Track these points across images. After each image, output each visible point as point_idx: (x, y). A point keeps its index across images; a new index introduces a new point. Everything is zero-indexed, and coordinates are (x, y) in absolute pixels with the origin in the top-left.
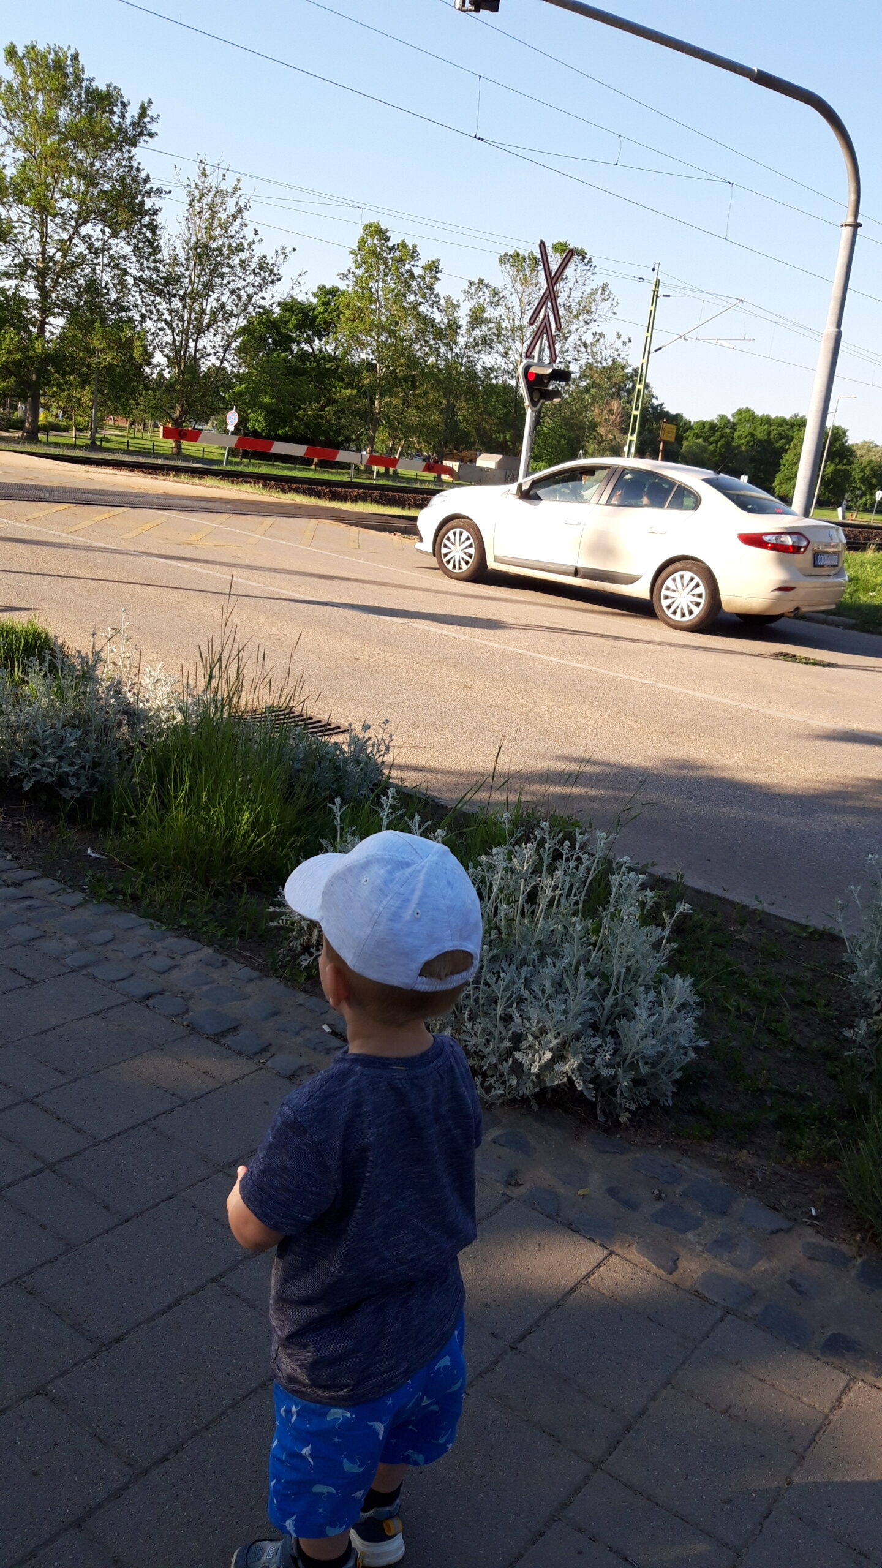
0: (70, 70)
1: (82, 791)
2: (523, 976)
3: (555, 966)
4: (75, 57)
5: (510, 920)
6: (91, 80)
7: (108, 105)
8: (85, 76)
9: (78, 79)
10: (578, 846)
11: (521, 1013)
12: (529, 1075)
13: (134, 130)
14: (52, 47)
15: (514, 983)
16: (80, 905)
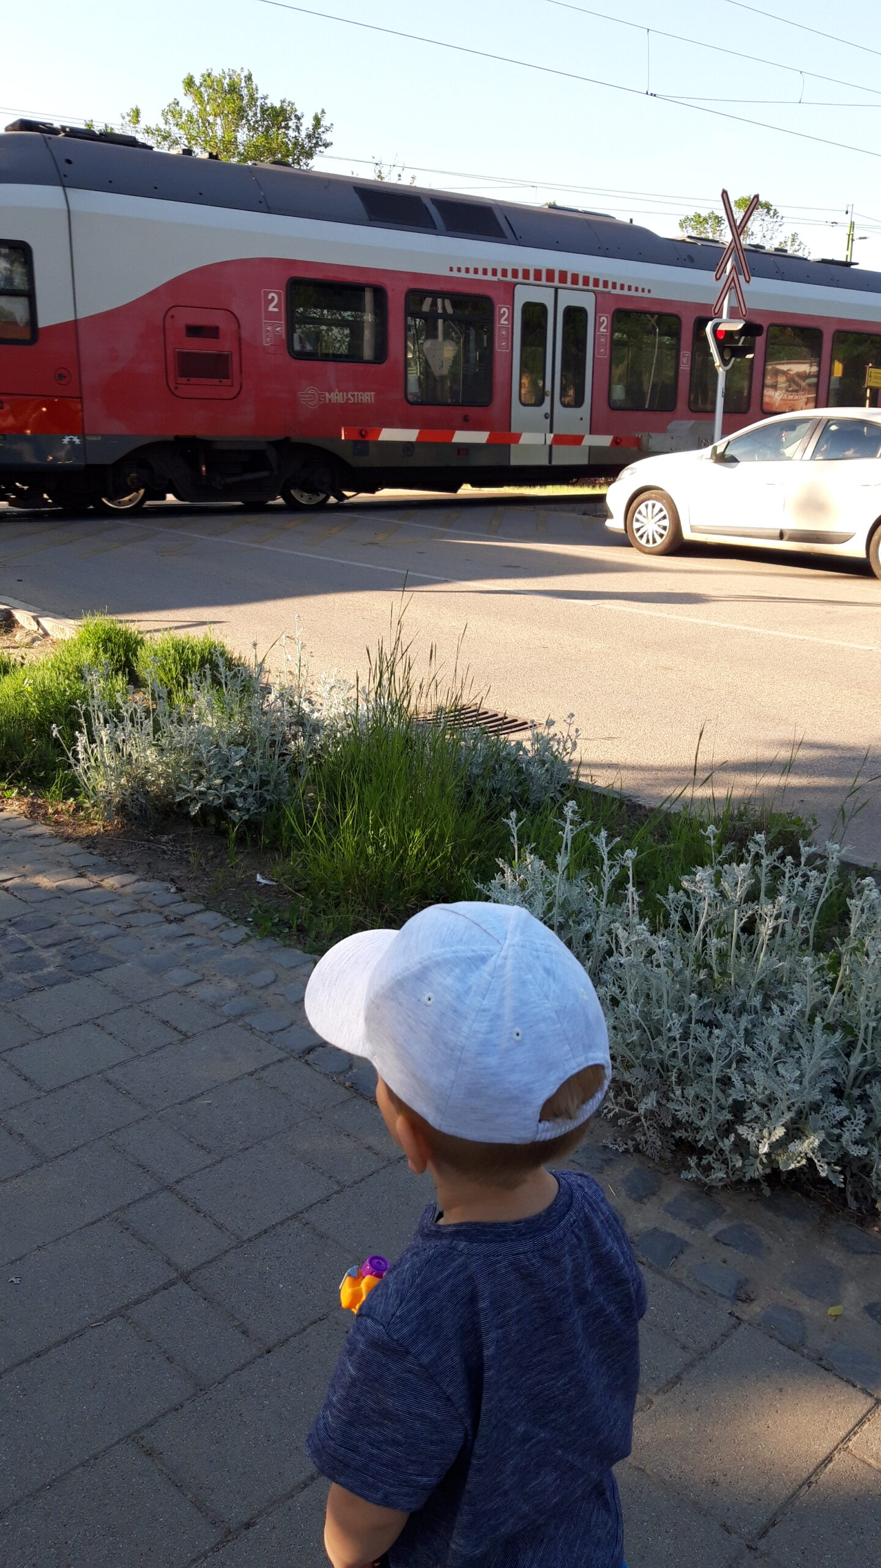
0: (245, 92)
1: (251, 812)
2: (742, 1027)
3: (782, 1014)
4: (249, 78)
5: (722, 955)
6: (265, 98)
7: (283, 121)
8: (259, 95)
9: (252, 98)
10: (803, 860)
11: (742, 1075)
12: (757, 1156)
13: (309, 142)
14: (226, 71)
15: (732, 1037)
16: (243, 941)
